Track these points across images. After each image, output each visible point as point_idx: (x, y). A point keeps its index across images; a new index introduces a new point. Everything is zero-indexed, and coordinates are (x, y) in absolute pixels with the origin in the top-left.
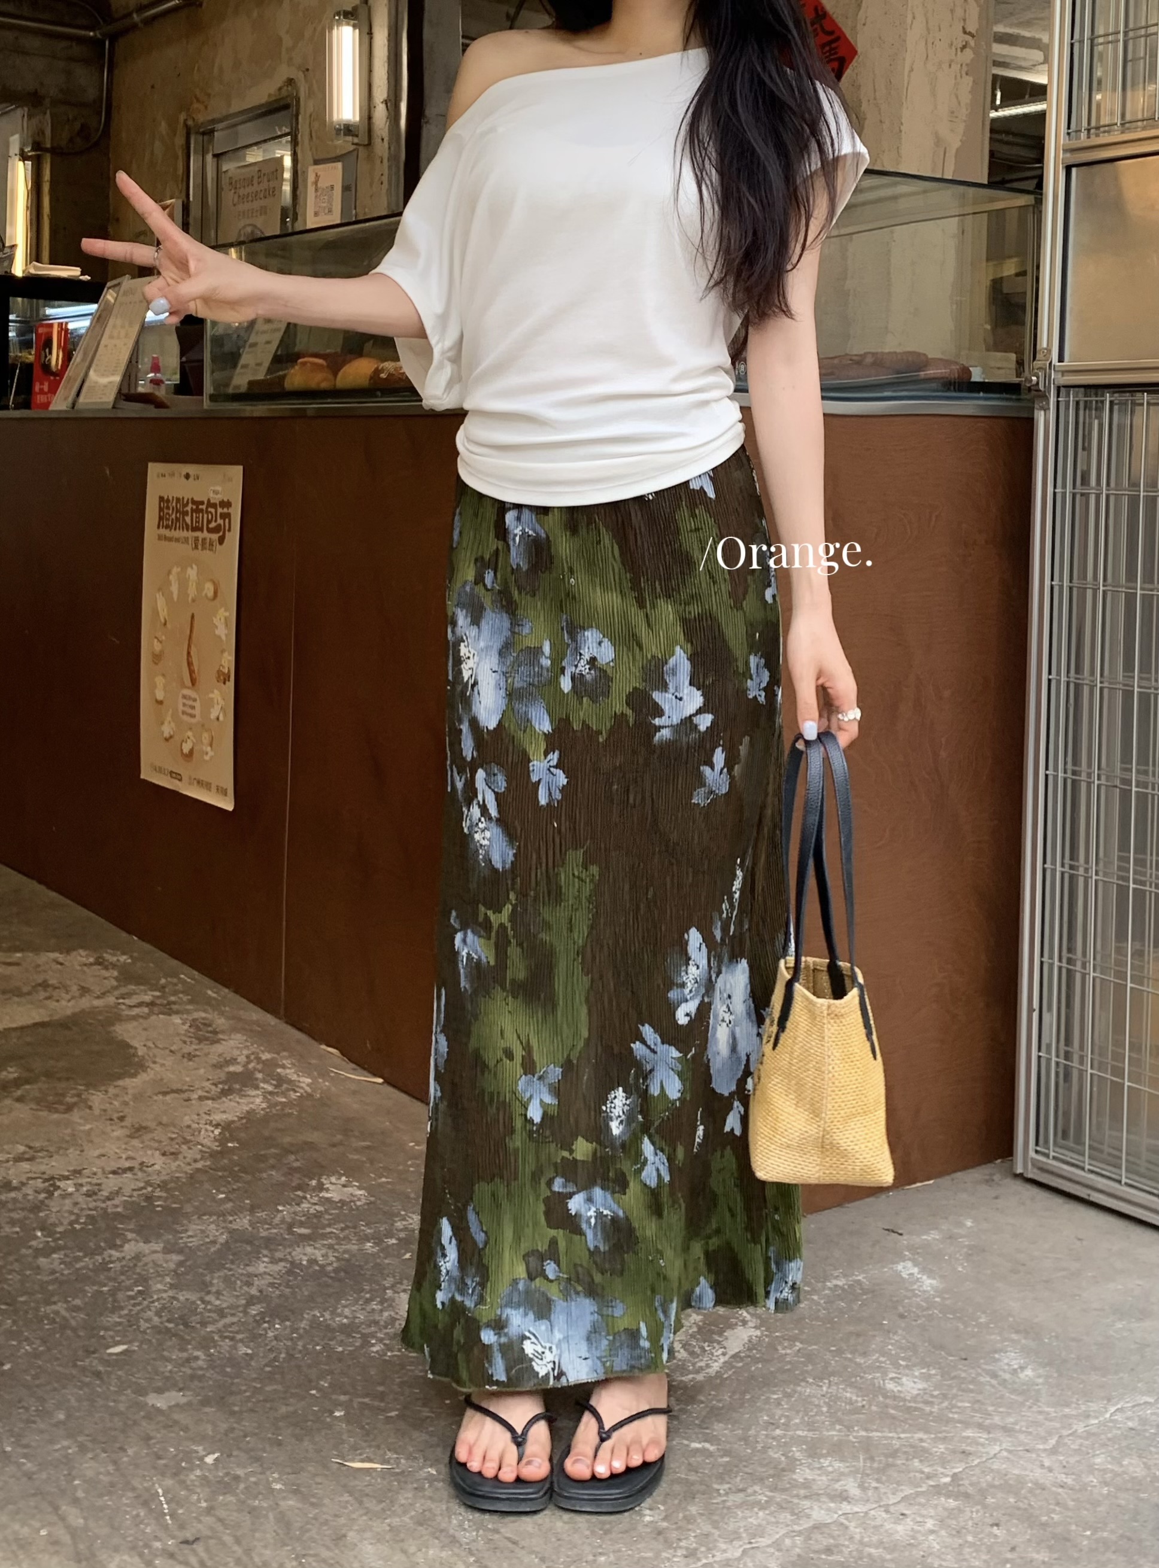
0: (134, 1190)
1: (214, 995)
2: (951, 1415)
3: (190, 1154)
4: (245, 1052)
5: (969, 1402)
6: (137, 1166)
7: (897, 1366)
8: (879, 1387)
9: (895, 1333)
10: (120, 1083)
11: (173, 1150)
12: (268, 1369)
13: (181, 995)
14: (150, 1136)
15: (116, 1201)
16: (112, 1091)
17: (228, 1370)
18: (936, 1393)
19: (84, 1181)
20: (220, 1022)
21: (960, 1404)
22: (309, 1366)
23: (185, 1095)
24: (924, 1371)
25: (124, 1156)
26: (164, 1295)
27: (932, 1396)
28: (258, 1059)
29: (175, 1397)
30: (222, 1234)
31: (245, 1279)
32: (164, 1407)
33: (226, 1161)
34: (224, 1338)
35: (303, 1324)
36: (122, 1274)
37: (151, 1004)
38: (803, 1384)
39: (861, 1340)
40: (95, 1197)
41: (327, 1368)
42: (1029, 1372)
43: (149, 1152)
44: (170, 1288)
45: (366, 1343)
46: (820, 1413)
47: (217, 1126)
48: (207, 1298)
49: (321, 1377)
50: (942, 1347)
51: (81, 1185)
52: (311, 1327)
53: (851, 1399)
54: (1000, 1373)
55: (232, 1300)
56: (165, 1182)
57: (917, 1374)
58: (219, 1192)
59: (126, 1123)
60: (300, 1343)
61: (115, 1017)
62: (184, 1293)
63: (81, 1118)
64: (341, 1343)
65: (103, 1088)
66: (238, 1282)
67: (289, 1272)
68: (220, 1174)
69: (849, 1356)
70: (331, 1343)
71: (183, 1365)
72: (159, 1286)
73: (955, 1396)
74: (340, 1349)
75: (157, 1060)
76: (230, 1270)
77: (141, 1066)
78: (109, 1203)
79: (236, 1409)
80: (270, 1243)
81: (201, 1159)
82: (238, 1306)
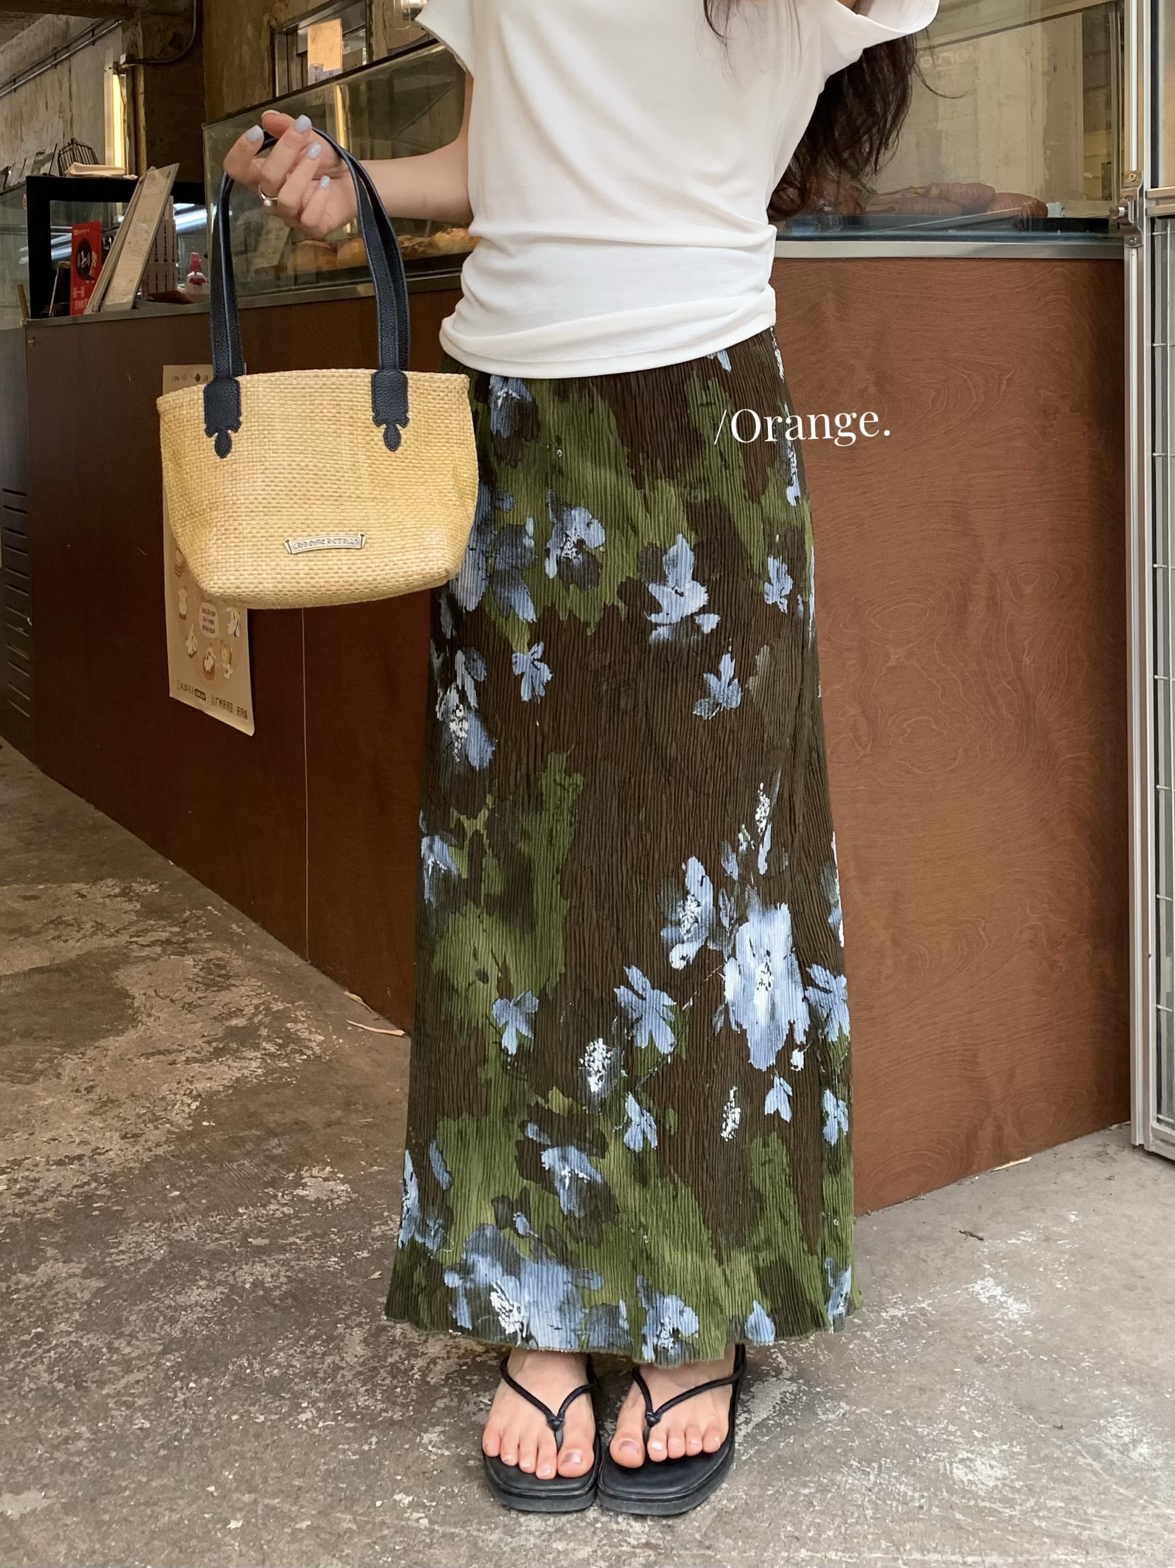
0: (75, 1187)
1: (239, 930)
2: (1036, 1522)
3: (153, 1135)
4: (255, 1002)
5: (1062, 1499)
6: (88, 1153)
7: (970, 1438)
8: (945, 1474)
9: (972, 1386)
10: (102, 1043)
11: (137, 1131)
12: (162, 1452)
13: (202, 931)
14: (115, 1112)
15: (49, 1204)
16: (91, 1053)
17: (113, 1454)
18: (1018, 1484)
19: (19, 1175)
20: (237, 962)
21: (1050, 1503)
22: (215, 1447)
23: (170, 1058)
24: (1005, 1447)
25: (78, 1140)
26: (65, 1340)
27: (1013, 1489)
28: (268, 1009)
29: (34, 1499)
30: (160, 1247)
31: (170, 1313)
32: (16, 1517)
33: (193, 1146)
34: (120, 1404)
35: (225, 1381)
36: (24, 1308)
37: (168, 942)
38: (845, 1470)
39: (925, 1398)
40: (26, 1198)
41: (238, 1448)
42: (1144, 1449)
43: (108, 1134)
44: (76, 1330)
45: (297, 1408)
46: (862, 1519)
47: (199, 1096)
48: (116, 1344)
49: (227, 1464)
50: (1030, 1409)
51: (16, 1181)
52: (233, 1385)
53: (906, 1493)
54: (1107, 1451)
55: (145, 1347)
56: (114, 1175)
57: (995, 1452)
58: (174, 1187)
59: (94, 1096)
60: (213, 1411)
61: (122, 958)
62: (91, 1335)
63: (44, 1089)
64: (265, 1409)
65: (82, 1049)
66: (161, 1318)
67: (227, 1300)
68: (182, 1163)
69: (909, 1424)
70: (252, 1409)
71: (57, 1448)
72: (63, 1327)
73: (1044, 1489)
74: (262, 1418)
75: (153, 1012)
76: (158, 1300)
77: (134, 1021)
78: (40, 1206)
79: (107, 1517)
80: (216, 1258)
81: (165, 1143)
82: (151, 1355)
